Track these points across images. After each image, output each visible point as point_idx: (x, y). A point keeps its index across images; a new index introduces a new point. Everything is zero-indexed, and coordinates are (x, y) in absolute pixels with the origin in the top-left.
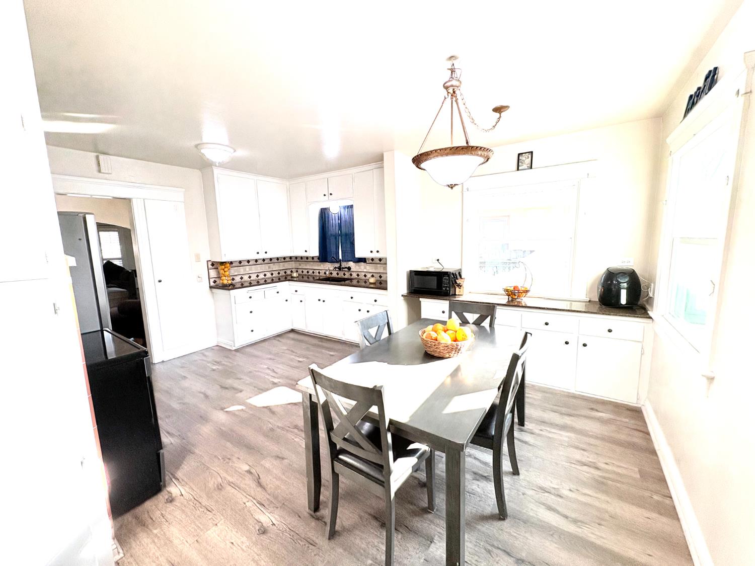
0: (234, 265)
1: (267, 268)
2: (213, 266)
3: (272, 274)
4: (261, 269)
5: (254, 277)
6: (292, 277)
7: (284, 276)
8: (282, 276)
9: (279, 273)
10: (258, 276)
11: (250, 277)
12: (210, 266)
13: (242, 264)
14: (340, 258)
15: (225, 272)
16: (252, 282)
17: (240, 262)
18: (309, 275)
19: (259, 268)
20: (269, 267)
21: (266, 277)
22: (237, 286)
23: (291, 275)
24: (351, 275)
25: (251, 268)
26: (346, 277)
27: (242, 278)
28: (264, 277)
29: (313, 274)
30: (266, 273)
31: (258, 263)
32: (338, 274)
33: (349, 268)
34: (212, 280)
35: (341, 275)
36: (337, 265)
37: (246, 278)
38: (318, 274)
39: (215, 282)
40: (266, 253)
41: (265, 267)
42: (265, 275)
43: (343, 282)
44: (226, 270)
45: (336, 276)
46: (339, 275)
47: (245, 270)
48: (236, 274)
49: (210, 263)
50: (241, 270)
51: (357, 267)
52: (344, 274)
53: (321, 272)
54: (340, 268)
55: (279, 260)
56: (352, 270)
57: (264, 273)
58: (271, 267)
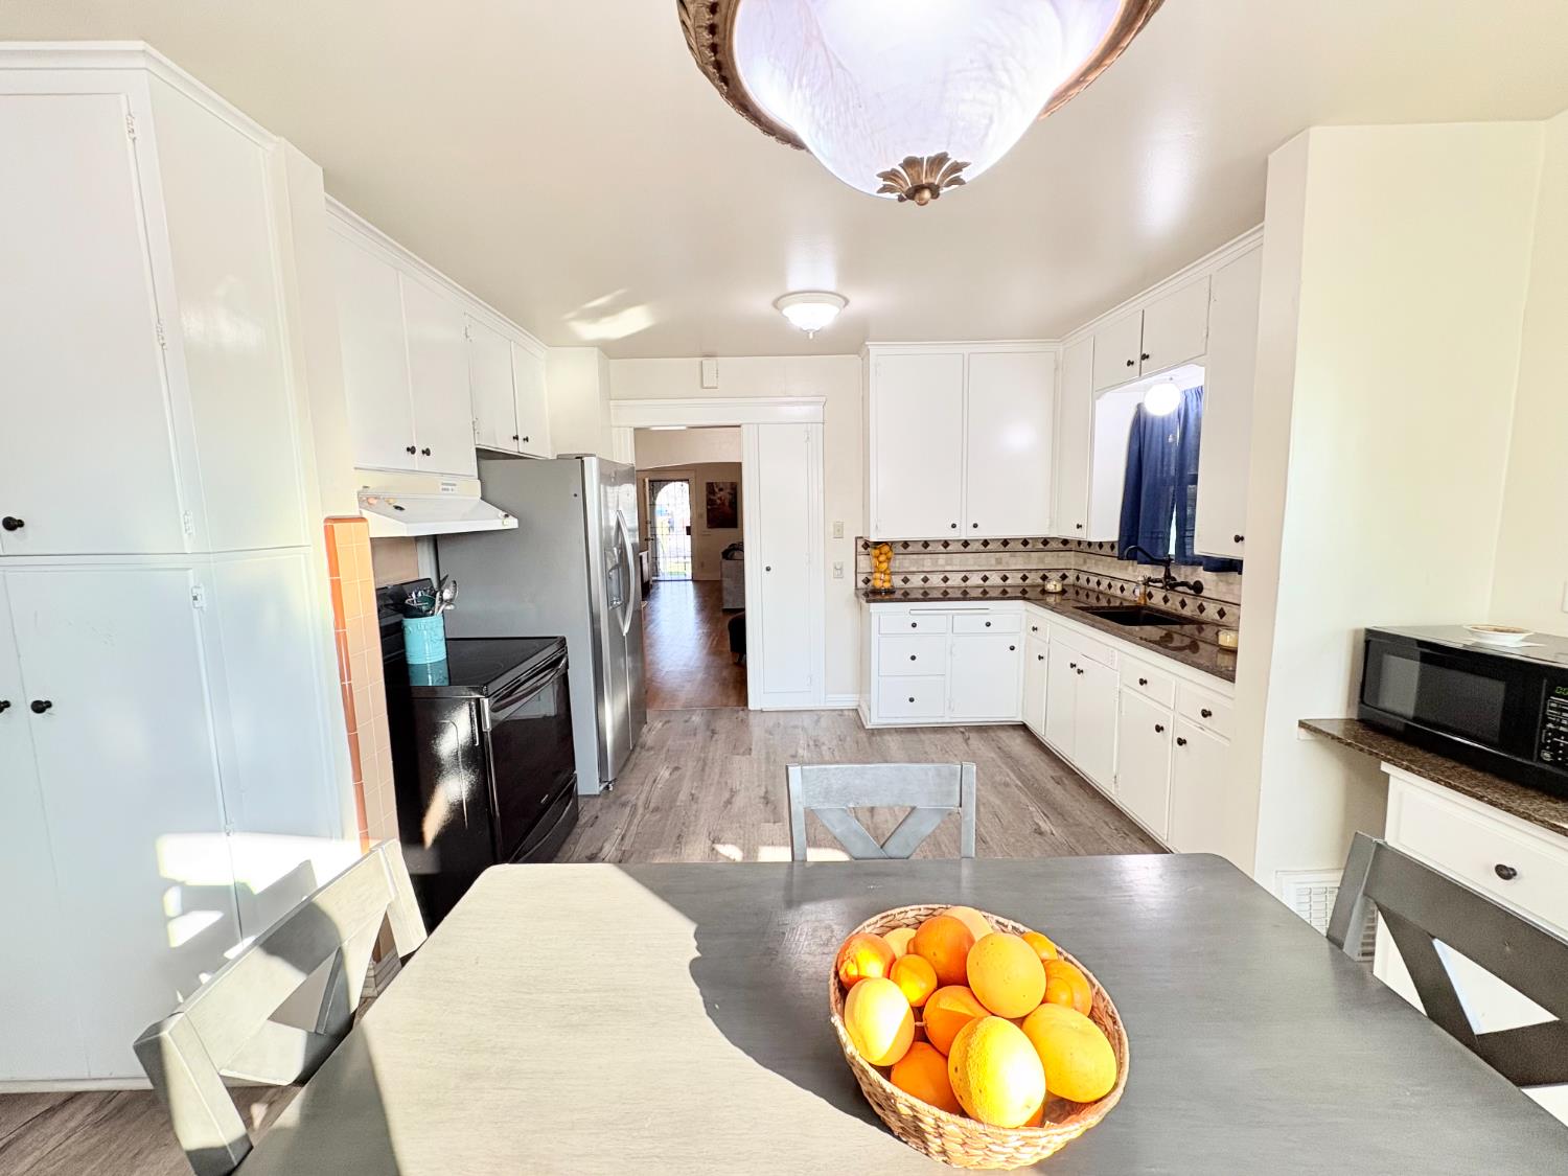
0: (910, 549)
1: (993, 562)
2: (866, 549)
3: (1005, 578)
4: (975, 564)
5: (955, 580)
6: (1044, 592)
7: (1038, 586)
8: (1033, 586)
9: (1024, 578)
10: (965, 579)
11: (946, 580)
12: (860, 549)
13: (929, 548)
14: (1172, 551)
15: (880, 562)
16: (949, 590)
17: (926, 544)
18: (1101, 592)
19: (971, 562)
20: (999, 561)
21: (988, 583)
22: (912, 596)
23: (1044, 586)
24: (1201, 609)
25: (951, 559)
26: (1187, 612)
27: (925, 580)
28: (982, 582)
29: (1108, 591)
30: (987, 574)
31: (969, 548)
32: (1166, 600)
33: (1198, 588)
34: (861, 577)
35: (1173, 605)
36: (1158, 573)
37: (936, 580)
38: (1119, 592)
39: (867, 581)
40: (975, 526)
41: (986, 561)
42: (985, 579)
43: (1178, 627)
44: (882, 558)
45: (1162, 605)
46: (1169, 604)
47: (935, 563)
48: (914, 569)
49: (860, 543)
50: (927, 562)
51: (1222, 587)
52: (1183, 604)
53: (1125, 586)
54: (1170, 584)
55: (1029, 546)
56: (1205, 593)
57: (982, 574)
58: (1004, 561)
